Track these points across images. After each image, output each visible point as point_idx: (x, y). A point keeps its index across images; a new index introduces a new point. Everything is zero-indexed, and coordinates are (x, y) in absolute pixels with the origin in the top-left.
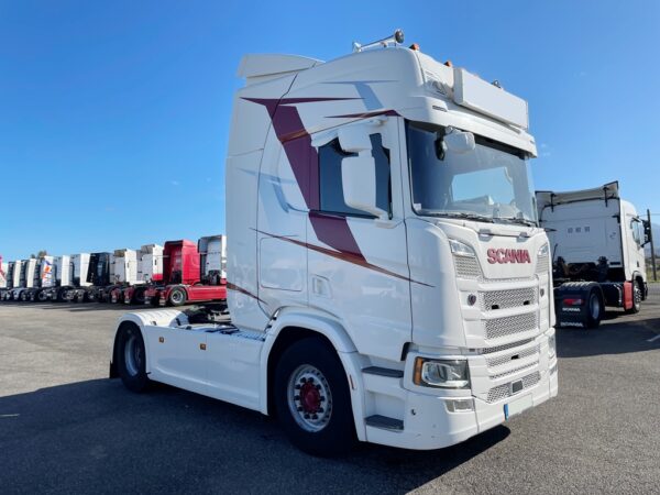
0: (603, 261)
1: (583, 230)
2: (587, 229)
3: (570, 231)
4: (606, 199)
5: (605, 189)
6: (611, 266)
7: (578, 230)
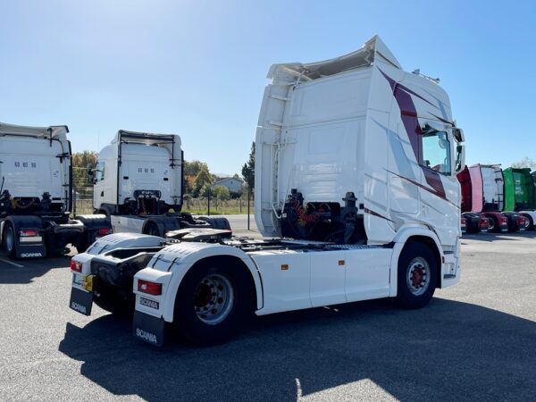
0: (46, 196)
1: (30, 165)
2: (34, 165)
3: (17, 164)
4: (51, 140)
5: (50, 130)
6: (53, 202)
7: (25, 165)
